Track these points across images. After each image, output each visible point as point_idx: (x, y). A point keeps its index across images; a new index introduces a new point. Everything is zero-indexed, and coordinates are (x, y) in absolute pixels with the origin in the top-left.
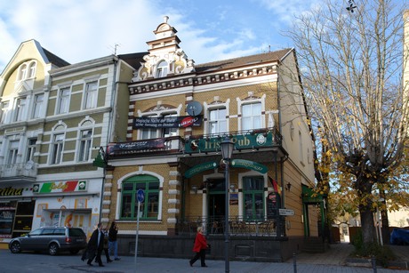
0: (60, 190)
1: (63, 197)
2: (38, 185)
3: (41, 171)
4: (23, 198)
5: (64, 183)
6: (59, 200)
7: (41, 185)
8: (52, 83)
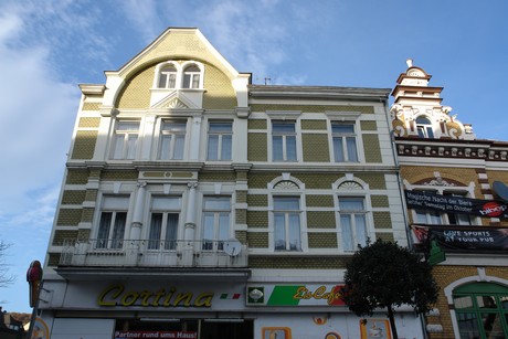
0: (324, 302)
1: (329, 315)
2: (261, 289)
3: (256, 261)
4: (218, 314)
5: (329, 289)
6: (319, 322)
7: (269, 290)
8: (253, 108)
